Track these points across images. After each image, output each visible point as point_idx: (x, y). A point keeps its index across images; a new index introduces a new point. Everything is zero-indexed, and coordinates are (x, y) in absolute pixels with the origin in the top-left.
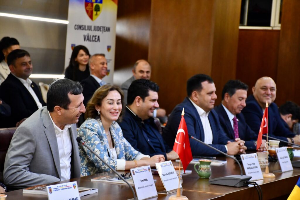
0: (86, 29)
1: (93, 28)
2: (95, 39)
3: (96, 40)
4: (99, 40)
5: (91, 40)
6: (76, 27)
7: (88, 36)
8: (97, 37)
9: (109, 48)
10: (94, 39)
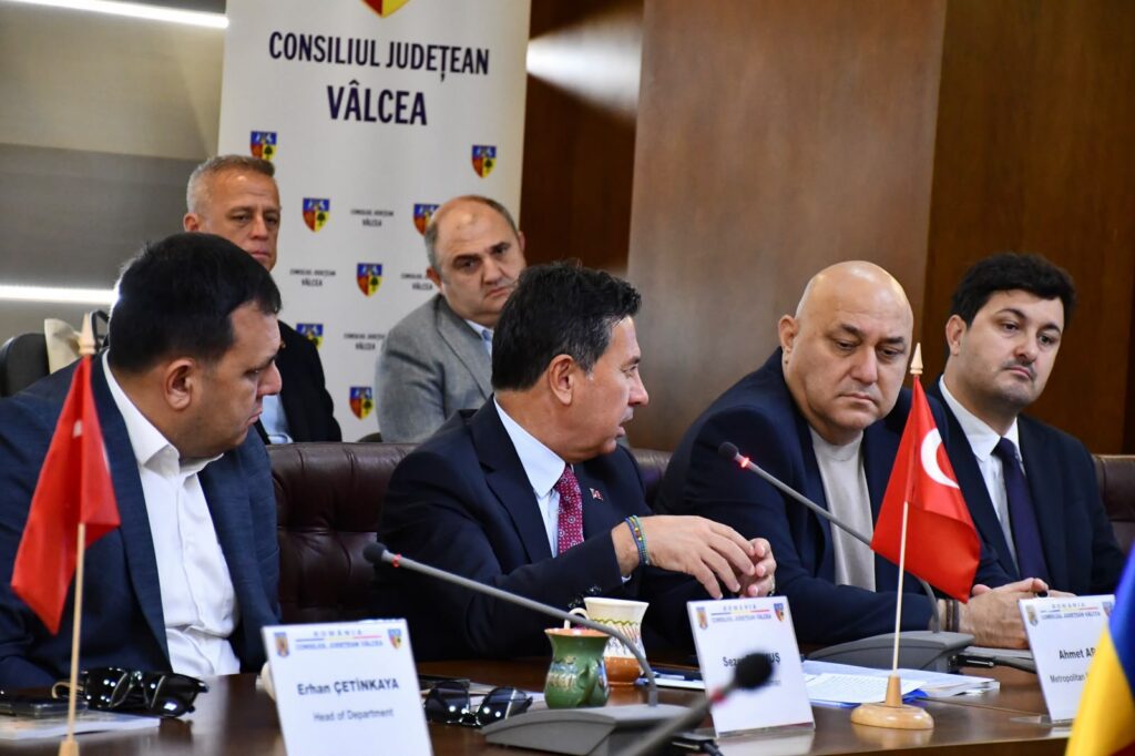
0: (344, 55)
1: (382, 55)
2: (400, 107)
3: (406, 114)
4: (420, 113)
5: (374, 112)
6: (279, 45)
7: (354, 93)
8: (408, 101)
9: (482, 158)
10: (390, 107)
